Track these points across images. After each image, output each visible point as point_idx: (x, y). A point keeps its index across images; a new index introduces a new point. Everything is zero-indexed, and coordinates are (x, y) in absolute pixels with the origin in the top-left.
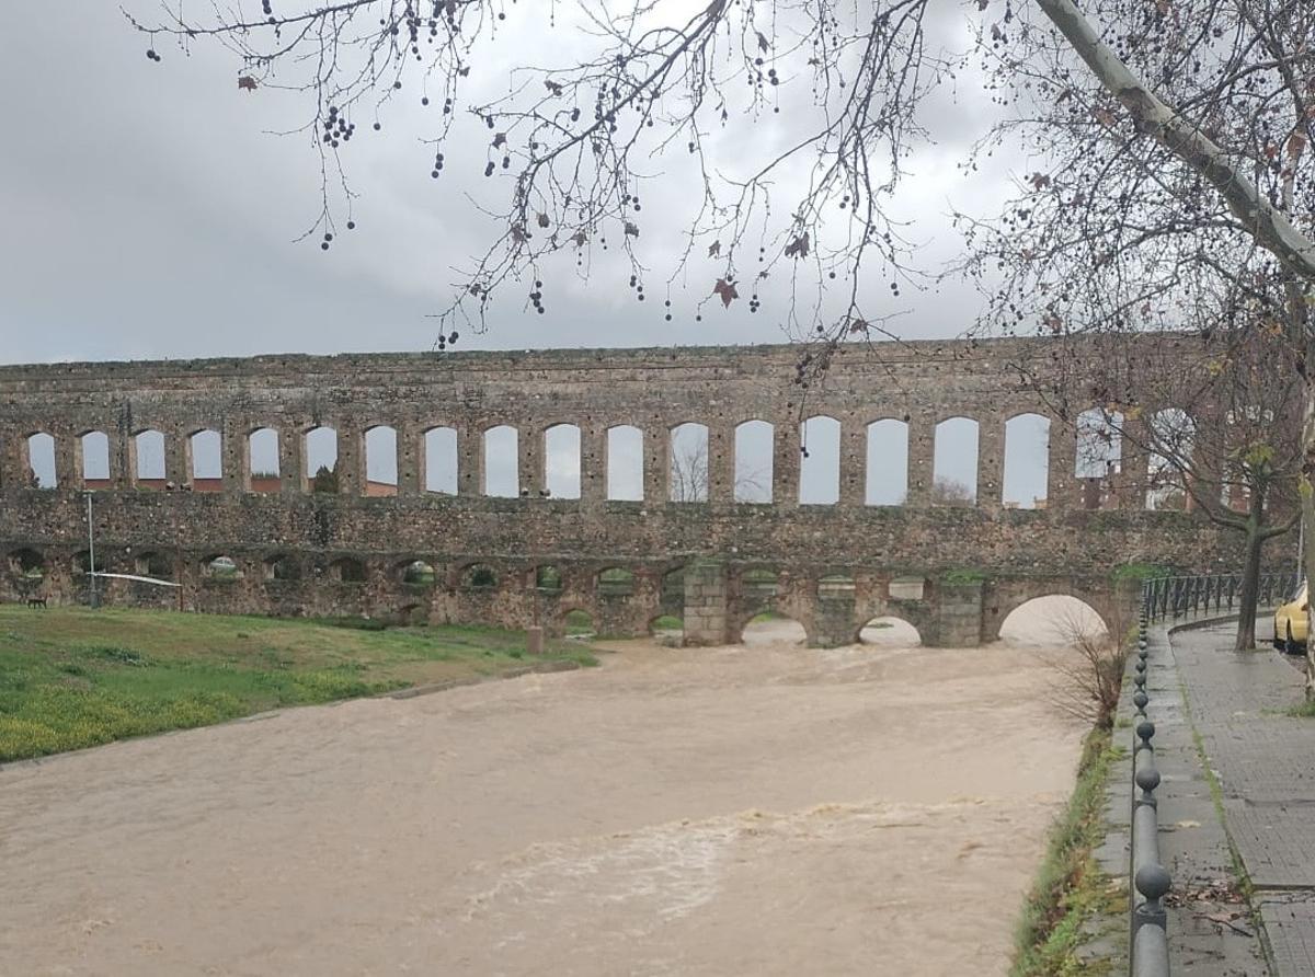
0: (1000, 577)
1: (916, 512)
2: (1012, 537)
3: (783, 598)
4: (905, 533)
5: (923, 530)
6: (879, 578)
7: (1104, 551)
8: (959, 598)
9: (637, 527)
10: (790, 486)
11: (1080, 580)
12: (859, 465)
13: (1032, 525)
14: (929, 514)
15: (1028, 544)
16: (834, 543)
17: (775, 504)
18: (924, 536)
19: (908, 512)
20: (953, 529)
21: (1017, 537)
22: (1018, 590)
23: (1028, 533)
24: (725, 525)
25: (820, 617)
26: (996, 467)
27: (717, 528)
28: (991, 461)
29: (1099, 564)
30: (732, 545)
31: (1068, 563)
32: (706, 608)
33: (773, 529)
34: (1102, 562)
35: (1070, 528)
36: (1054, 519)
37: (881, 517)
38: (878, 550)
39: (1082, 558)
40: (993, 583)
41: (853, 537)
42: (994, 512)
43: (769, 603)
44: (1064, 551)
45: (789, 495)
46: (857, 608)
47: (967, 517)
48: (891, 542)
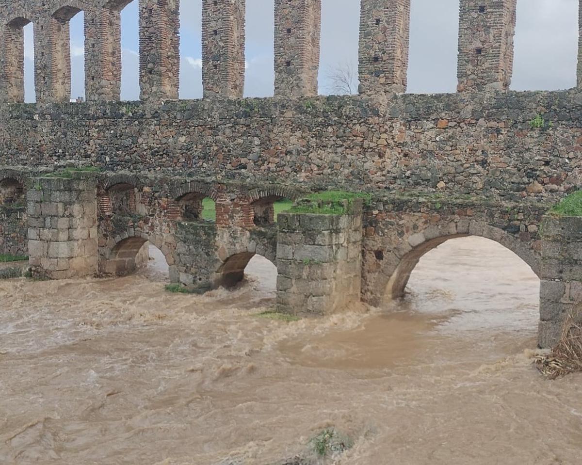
0: (385, 203)
1: (283, 106)
2: (408, 139)
3: (146, 222)
4: (272, 136)
5: (293, 131)
6: (240, 199)
7: (547, 163)
8: (298, 236)
9: (32, 133)
10: (156, 77)
11: (504, 213)
12: (222, 44)
13: (436, 120)
14: (299, 108)
15: (431, 152)
16: (197, 151)
17: (142, 101)
18: (294, 141)
19: (275, 105)
20: (330, 129)
21: (415, 140)
22: (411, 225)
23: (429, 133)
24: (100, 128)
25: (182, 248)
26: (384, 30)
27: (94, 132)
28: (378, 21)
29: (540, 187)
30: (106, 154)
31: (489, 184)
32: (46, 231)
33: (140, 134)
34: (543, 183)
35: (493, 124)
36: (467, 111)
37: (246, 115)
38: (243, 161)
39: (512, 175)
40: (375, 212)
41: (216, 142)
42: (382, 100)
43: (133, 226)
44: (484, 163)
45: (154, 89)
46: (217, 239)
47: (346, 110)
48: (257, 149)
